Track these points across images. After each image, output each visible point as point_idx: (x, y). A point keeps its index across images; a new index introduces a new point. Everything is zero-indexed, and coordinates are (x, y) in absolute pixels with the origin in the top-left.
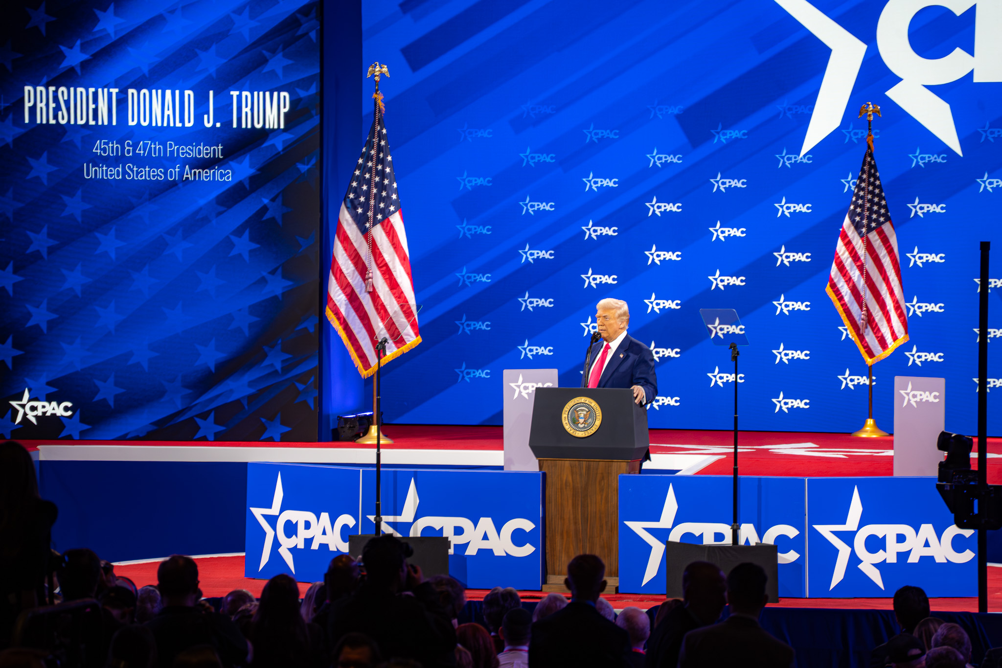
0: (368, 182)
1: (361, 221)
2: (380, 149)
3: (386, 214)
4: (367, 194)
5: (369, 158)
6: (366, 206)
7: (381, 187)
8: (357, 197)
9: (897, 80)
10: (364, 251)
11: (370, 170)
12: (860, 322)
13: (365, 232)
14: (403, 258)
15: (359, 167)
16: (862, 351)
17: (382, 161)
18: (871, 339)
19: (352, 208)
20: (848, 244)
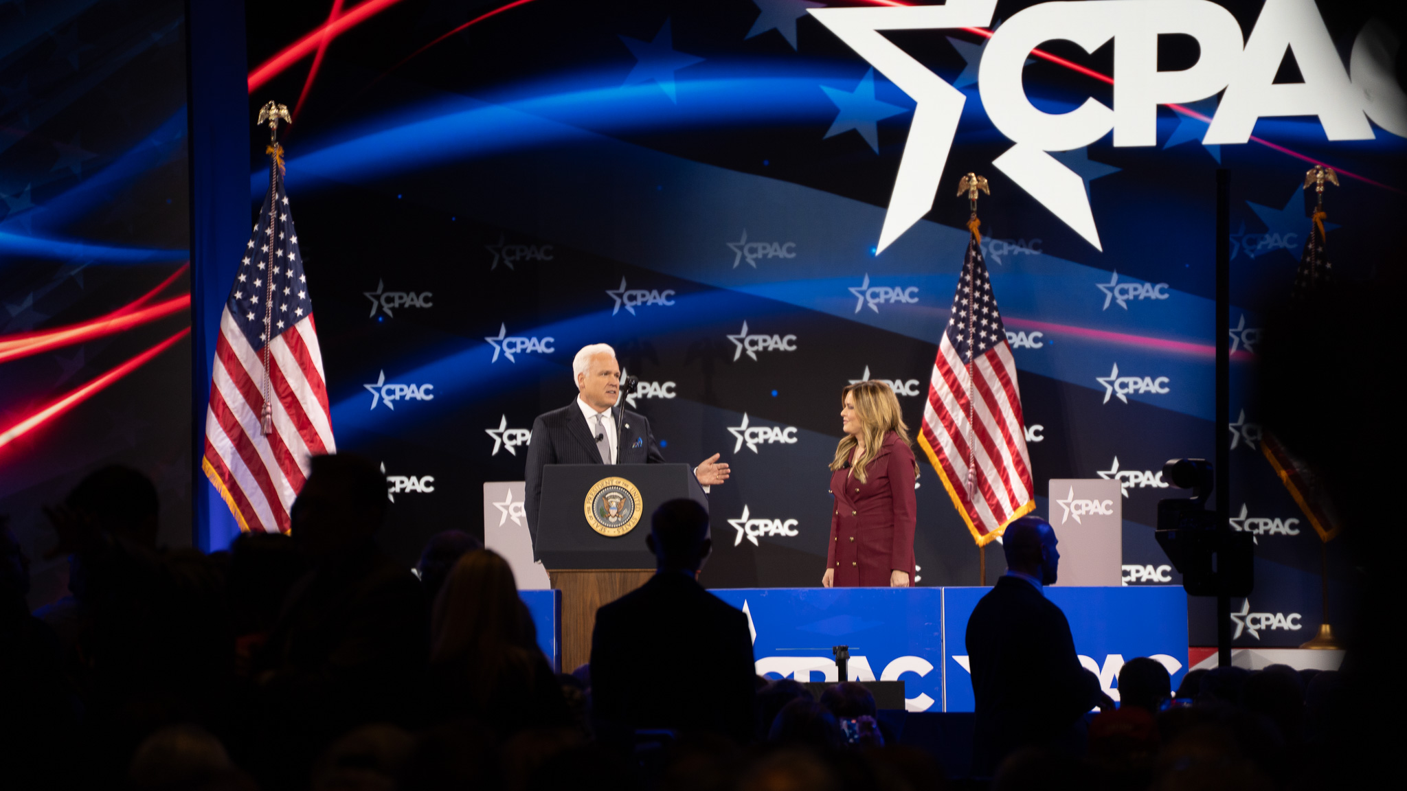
0: (263, 275)
1: (253, 333)
2: (279, 227)
3: (291, 320)
4: (263, 293)
5: (263, 239)
6: (260, 310)
7: (282, 281)
8: (247, 296)
9: (1006, 144)
10: (258, 374)
11: (265, 258)
12: (967, 485)
13: (260, 348)
14: (316, 386)
15: (250, 253)
16: (971, 525)
17: (281, 244)
18: (982, 508)
19: (240, 312)
20: (947, 373)
